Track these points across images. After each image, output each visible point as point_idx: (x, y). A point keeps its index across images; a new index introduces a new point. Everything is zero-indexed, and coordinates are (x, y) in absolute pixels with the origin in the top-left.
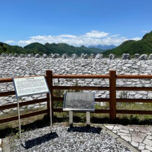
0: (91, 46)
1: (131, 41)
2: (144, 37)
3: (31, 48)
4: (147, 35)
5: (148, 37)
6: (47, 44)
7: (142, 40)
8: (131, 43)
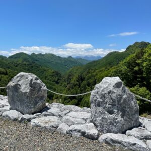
0: (78, 57)
1: (116, 52)
2: (128, 49)
4: (130, 46)
5: (131, 49)
6: (33, 54)
7: (126, 51)
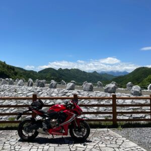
3: (45, 73)
6: (60, 69)
8: (144, 69)
